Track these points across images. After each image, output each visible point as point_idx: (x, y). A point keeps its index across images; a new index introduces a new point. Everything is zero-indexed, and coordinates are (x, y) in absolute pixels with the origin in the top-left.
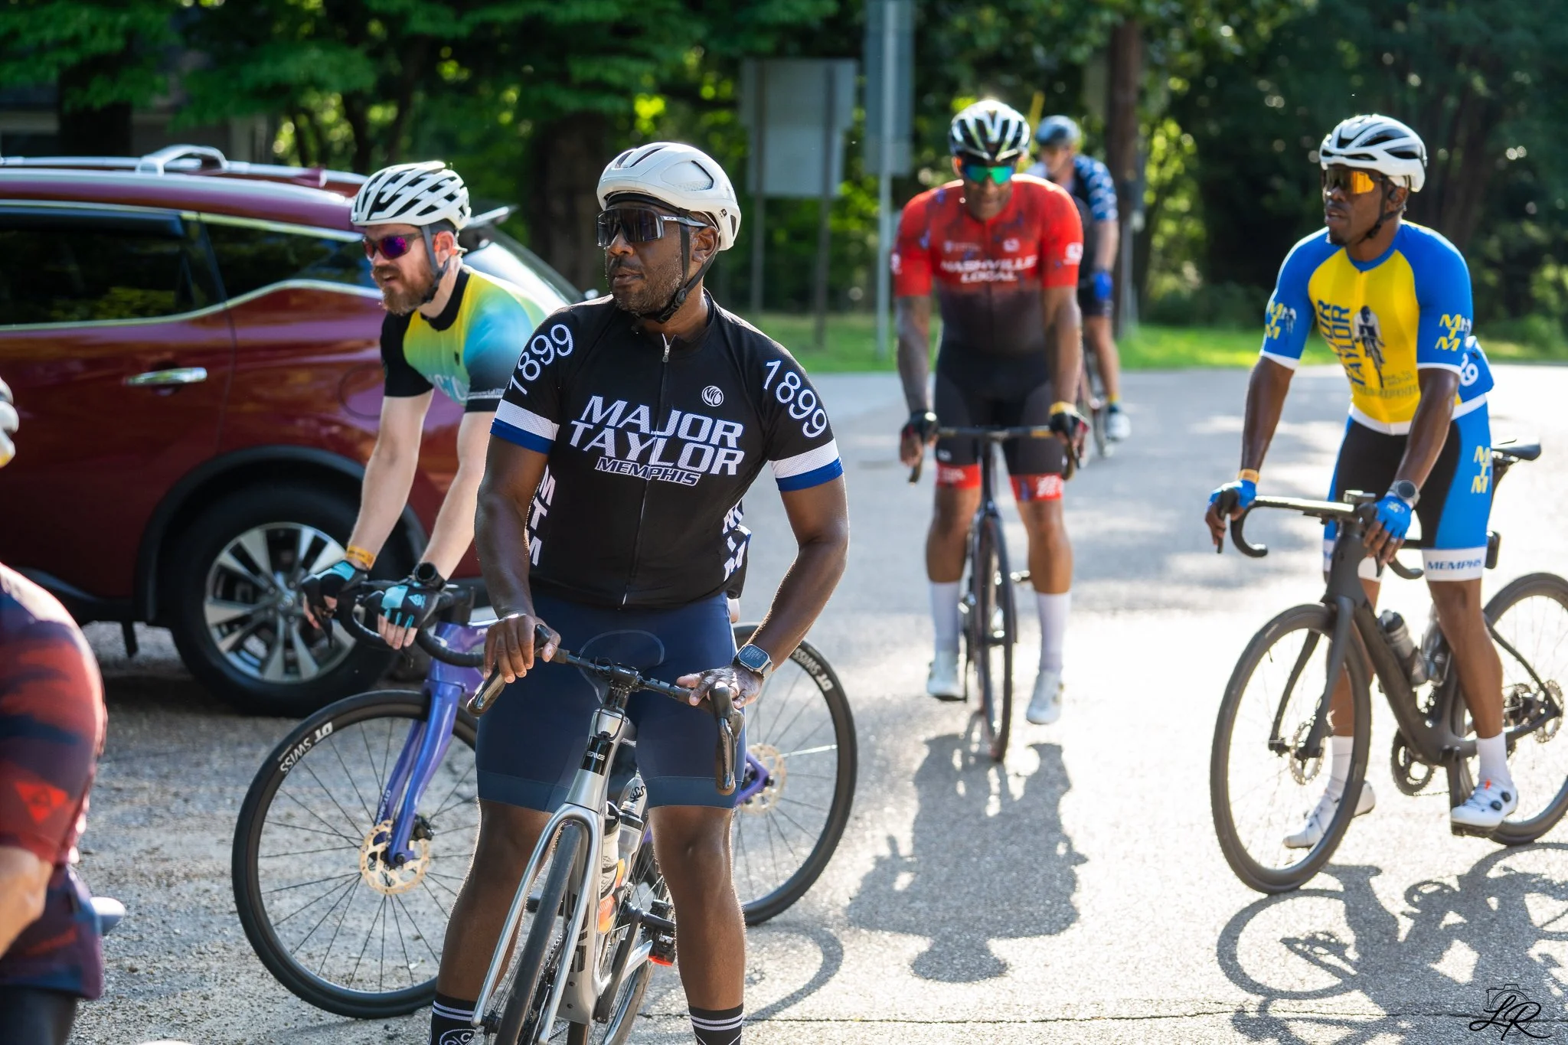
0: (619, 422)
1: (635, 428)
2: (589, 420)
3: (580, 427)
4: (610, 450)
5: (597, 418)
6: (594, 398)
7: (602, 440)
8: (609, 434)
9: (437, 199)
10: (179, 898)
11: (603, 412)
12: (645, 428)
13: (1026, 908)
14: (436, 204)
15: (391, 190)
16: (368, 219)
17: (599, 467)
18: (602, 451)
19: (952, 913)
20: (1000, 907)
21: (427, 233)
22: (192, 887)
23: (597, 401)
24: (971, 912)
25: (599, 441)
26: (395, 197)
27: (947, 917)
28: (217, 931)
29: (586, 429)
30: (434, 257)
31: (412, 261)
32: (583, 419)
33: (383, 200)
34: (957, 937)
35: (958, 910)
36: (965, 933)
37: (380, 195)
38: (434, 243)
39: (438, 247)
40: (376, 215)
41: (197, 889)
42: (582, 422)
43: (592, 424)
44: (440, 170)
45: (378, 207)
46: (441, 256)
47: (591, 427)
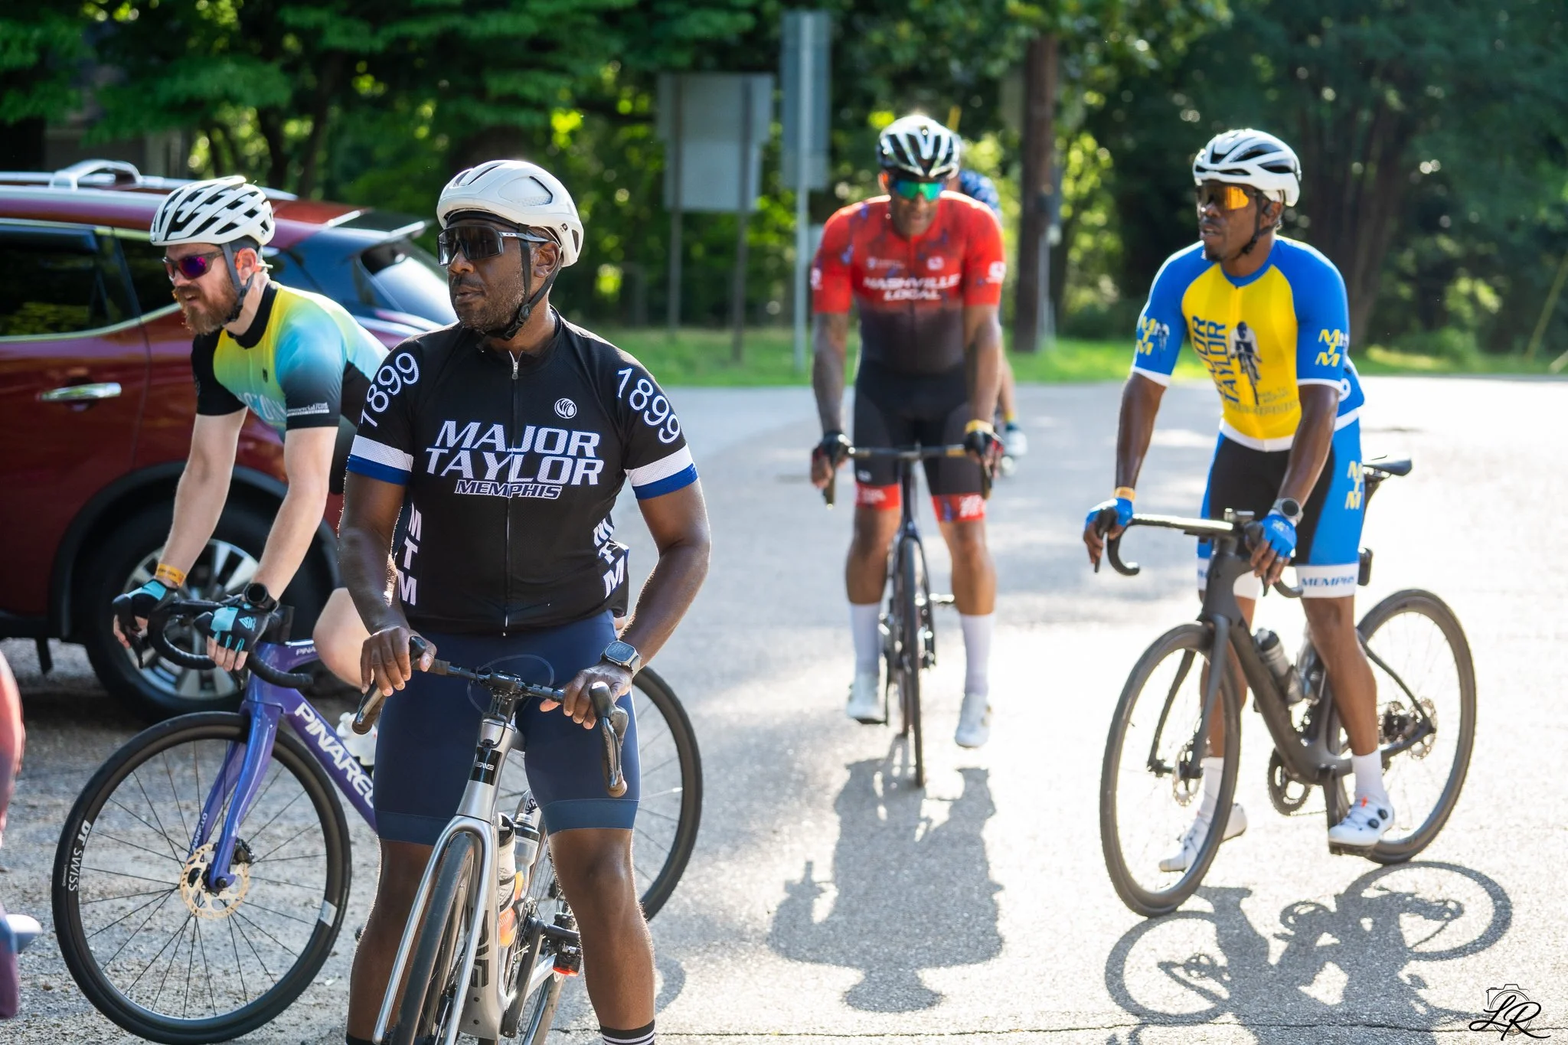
0: (474, 443)
1: (491, 448)
2: (443, 445)
3: (435, 453)
4: (467, 471)
5: (451, 442)
6: (447, 423)
7: (459, 463)
8: (465, 456)
9: (237, 215)
10: (94, 915)
11: (457, 436)
12: (501, 447)
13: (944, 921)
14: (236, 222)
15: (188, 209)
16: (166, 239)
17: (459, 491)
18: (459, 474)
19: (870, 926)
20: (918, 920)
21: (227, 251)
22: (107, 904)
23: (450, 426)
24: (888, 924)
25: (455, 465)
26: (192, 216)
27: (865, 930)
28: (132, 948)
29: (441, 455)
30: (237, 276)
31: (213, 280)
32: (437, 444)
33: (181, 219)
34: (875, 950)
35: (876, 923)
36: (883, 946)
37: (178, 214)
38: (236, 260)
39: (240, 265)
40: (174, 235)
41: (112, 906)
42: (437, 448)
43: (447, 448)
44: (241, 185)
45: (176, 226)
46: (244, 273)
47: (446, 451)
